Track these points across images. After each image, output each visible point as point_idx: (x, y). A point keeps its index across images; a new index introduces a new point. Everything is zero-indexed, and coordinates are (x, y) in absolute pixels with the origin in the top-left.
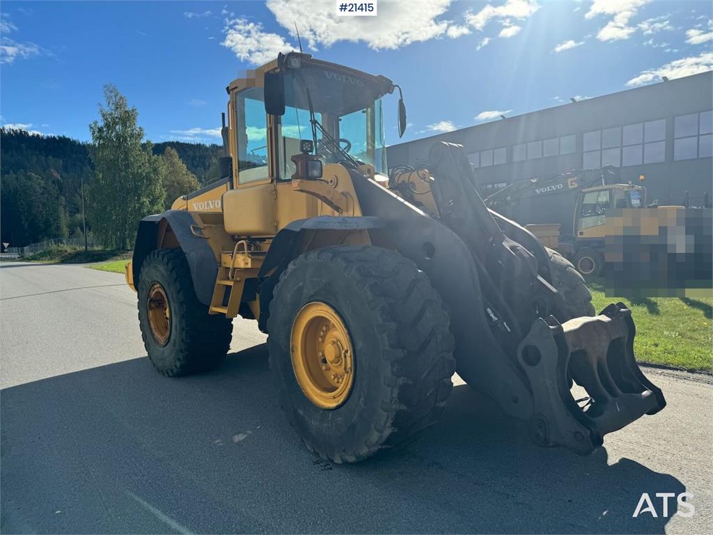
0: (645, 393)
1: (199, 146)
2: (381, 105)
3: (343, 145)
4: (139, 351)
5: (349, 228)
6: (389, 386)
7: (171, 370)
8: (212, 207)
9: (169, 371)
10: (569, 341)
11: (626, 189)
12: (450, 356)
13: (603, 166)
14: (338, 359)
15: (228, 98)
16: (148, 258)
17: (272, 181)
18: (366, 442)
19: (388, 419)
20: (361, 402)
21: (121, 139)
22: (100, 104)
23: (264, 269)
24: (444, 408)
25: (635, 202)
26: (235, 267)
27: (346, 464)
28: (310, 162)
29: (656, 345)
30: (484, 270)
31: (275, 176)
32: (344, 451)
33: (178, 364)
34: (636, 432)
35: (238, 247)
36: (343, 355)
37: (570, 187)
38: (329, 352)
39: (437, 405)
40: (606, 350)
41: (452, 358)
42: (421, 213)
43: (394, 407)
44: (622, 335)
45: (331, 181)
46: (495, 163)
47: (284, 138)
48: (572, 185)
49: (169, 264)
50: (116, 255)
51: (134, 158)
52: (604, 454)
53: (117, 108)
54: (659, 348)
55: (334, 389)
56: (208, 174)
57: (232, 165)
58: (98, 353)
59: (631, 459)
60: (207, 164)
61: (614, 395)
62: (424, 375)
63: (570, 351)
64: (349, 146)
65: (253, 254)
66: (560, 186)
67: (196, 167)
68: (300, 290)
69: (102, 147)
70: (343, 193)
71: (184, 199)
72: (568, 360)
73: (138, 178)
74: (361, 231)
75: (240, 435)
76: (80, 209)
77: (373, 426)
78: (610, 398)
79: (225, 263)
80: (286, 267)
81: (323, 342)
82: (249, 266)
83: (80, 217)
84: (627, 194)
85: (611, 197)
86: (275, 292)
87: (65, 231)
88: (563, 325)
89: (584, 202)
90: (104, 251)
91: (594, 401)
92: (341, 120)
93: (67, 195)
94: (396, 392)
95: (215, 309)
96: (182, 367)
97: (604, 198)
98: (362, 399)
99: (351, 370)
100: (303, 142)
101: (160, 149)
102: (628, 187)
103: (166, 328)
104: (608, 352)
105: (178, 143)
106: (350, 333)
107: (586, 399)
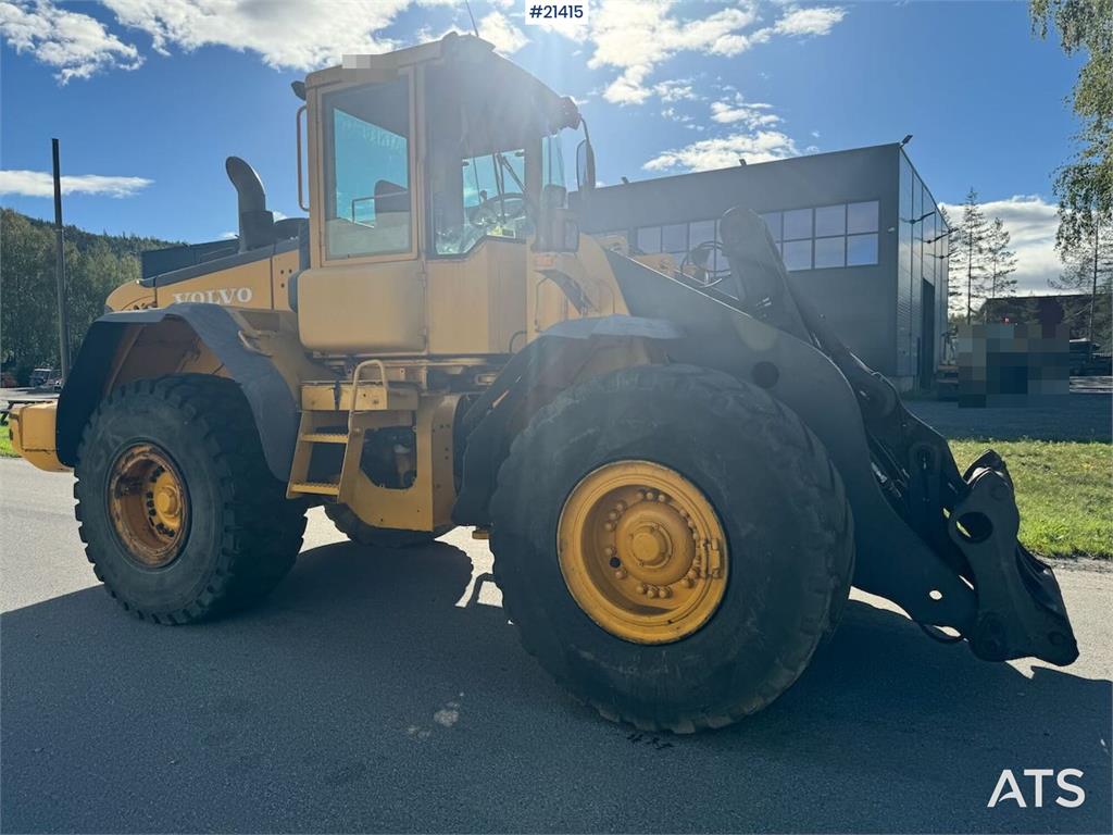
6: (819, 592)
7: (185, 612)
17: (418, 257)
20: (748, 624)
27: (706, 732)
31: (424, 247)
32: (704, 710)
36: (702, 548)
38: (645, 546)
43: (820, 625)
68: (590, 441)
70: (594, 280)
71: (144, 285)
75: (444, 713)
79: (313, 402)
81: (614, 529)
82: (384, 406)
92: (467, 164)
94: (829, 600)
95: (301, 488)
98: (752, 619)
99: (721, 573)
106: (715, 510)
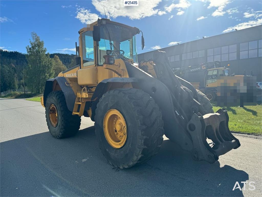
0: (233, 141)
1: (67, 55)
2: (135, 38)
3: (121, 52)
4: (46, 129)
5: (125, 81)
6: (140, 139)
7: (58, 136)
8: (73, 76)
9: (57, 137)
10: (206, 122)
11: (223, 69)
12: (162, 128)
13: (215, 61)
14: (121, 130)
15: (79, 35)
16: (49, 94)
17: (96, 66)
18: (132, 160)
19: (140, 151)
20: (130, 145)
21: (38, 52)
22: (30, 39)
23: (93, 98)
24: (160, 147)
25: (226, 74)
26: (82, 97)
27: (124, 169)
28: (110, 58)
29: (236, 125)
30: (174, 97)
31: (97, 63)
32: (124, 164)
33: (61, 134)
34: (229, 156)
35: (83, 90)
36: (123, 128)
37: (203, 69)
38: (118, 127)
39: (158, 146)
40: (219, 125)
41: (163, 129)
42: (151, 76)
43: (142, 147)
44: (224, 120)
45: (118, 65)
46: (176, 61)
47: (100, 50)
48: (204, 68)
49: (57, 97)
50: (36, 95)
51: (43, 59)
52: (219, 164)
53: (36, 41)
54: (237, 126)
55: (120, 141)
56: (70, 65)
57: (80, 60)
58: (30, 130)
59: (228, 165)
60: (70, 61)
61: (222, 141)
62: (153, 135)
63: (206, 126)
64: (124, 53)
65: (89, 92)
66: (199, 68)
67: (66, 63)
68: (107, 105)
69: (31, 55)
70: (122, 70)
71: (62, 73)
72: (205, 129)
73: (44, 66)
74: (129, 83)
75: (85, 159)
76: (22, 78)
77: (134, 154)
78: (221, 143)
79: (78, 96)
80: (102, 97)
81: (115, 124)
82: (87, 97)
83: (22, 81)
84: (224, 71)
85: (218, 72)
86: (97, 106)
87: (17, 86)
88: (203, 116)
89: (208, 75)
90: (31, 94)
91: (215, 144)
93: (17, 73)
94: (143, 141)
95: (74, 113)
96: (62, 135)
97: (215, 73)
98: (130, 144)
99: (126, 134)
100: (107, 51)
101: (52, 56)
102: (224, 69)
103: (56, 121)
104: (219, 126)
105: (59, 54)
106: (125, 120)
107: (212, 143)
